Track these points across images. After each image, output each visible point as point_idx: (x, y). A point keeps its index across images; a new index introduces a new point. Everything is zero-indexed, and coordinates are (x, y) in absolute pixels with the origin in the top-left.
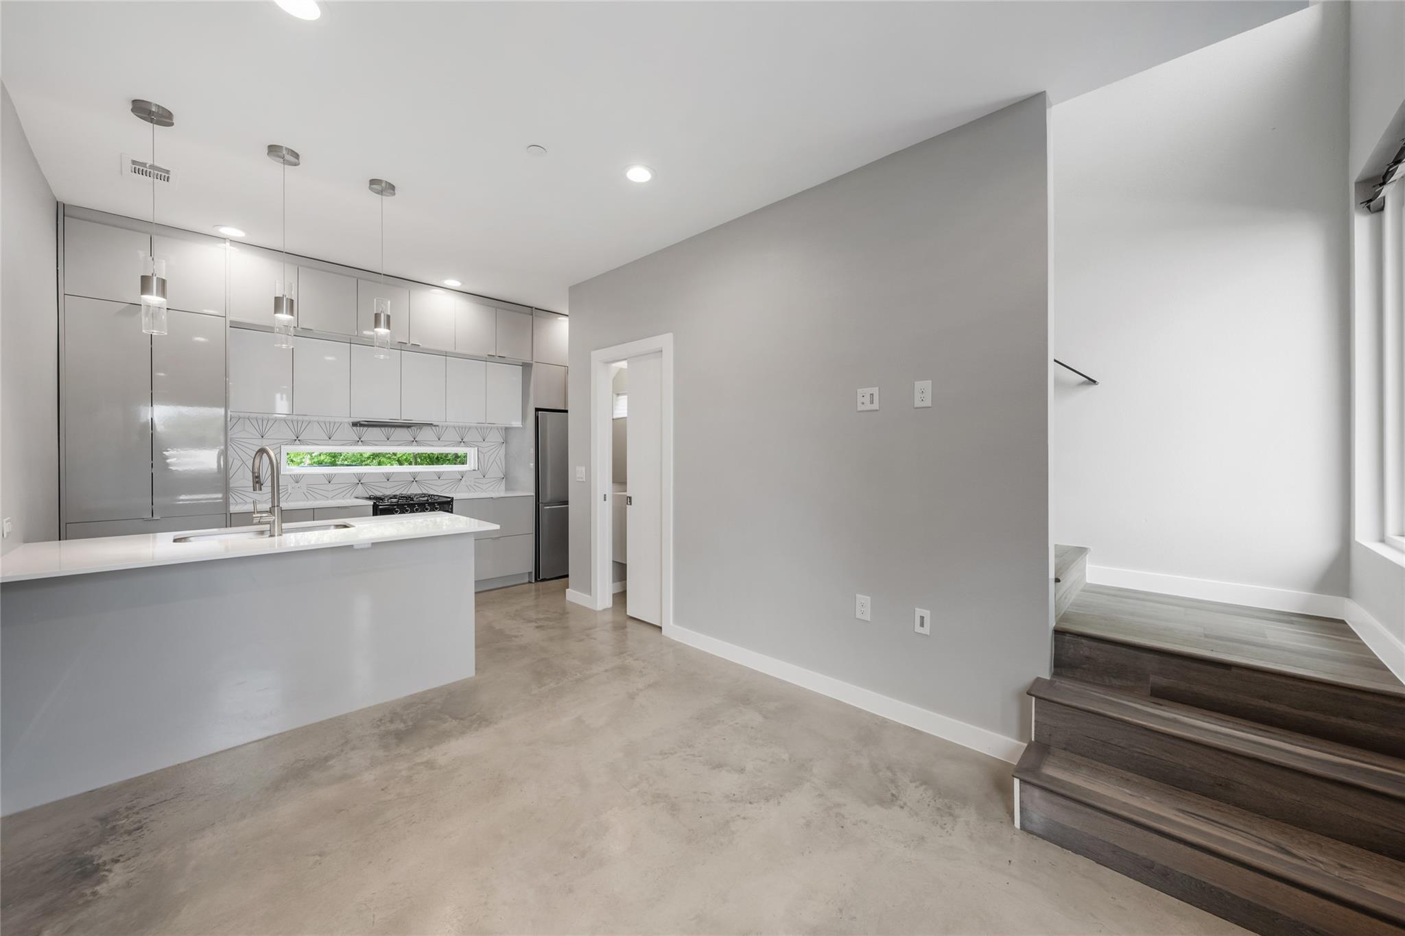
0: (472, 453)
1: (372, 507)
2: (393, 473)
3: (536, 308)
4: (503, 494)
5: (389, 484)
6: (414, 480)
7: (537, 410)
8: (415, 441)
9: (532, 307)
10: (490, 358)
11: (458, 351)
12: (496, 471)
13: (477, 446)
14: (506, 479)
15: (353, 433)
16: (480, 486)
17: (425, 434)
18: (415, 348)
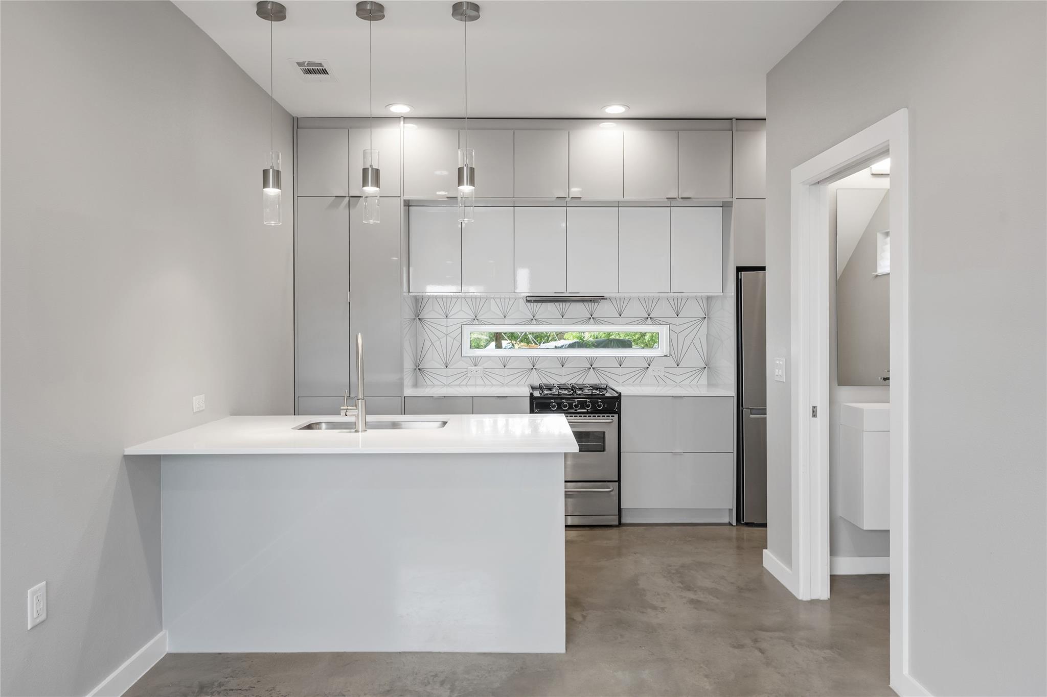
0: (663, 331)
1: (529, 398)
2: (568, 357)
3: (737, 119)
4: (704, 392)
5: (564, 371)
6: (591, 367)
7: (740, 269)
8: (591, 319)
9: (731, 119)
10: (671, 202)
11: (627, 198)
12: (694, 359)
13: (670, 324)
14: (709, 368)
15: (526, 310)
16: (671, 377)
17: (602, 309)
18: (577, 202)
